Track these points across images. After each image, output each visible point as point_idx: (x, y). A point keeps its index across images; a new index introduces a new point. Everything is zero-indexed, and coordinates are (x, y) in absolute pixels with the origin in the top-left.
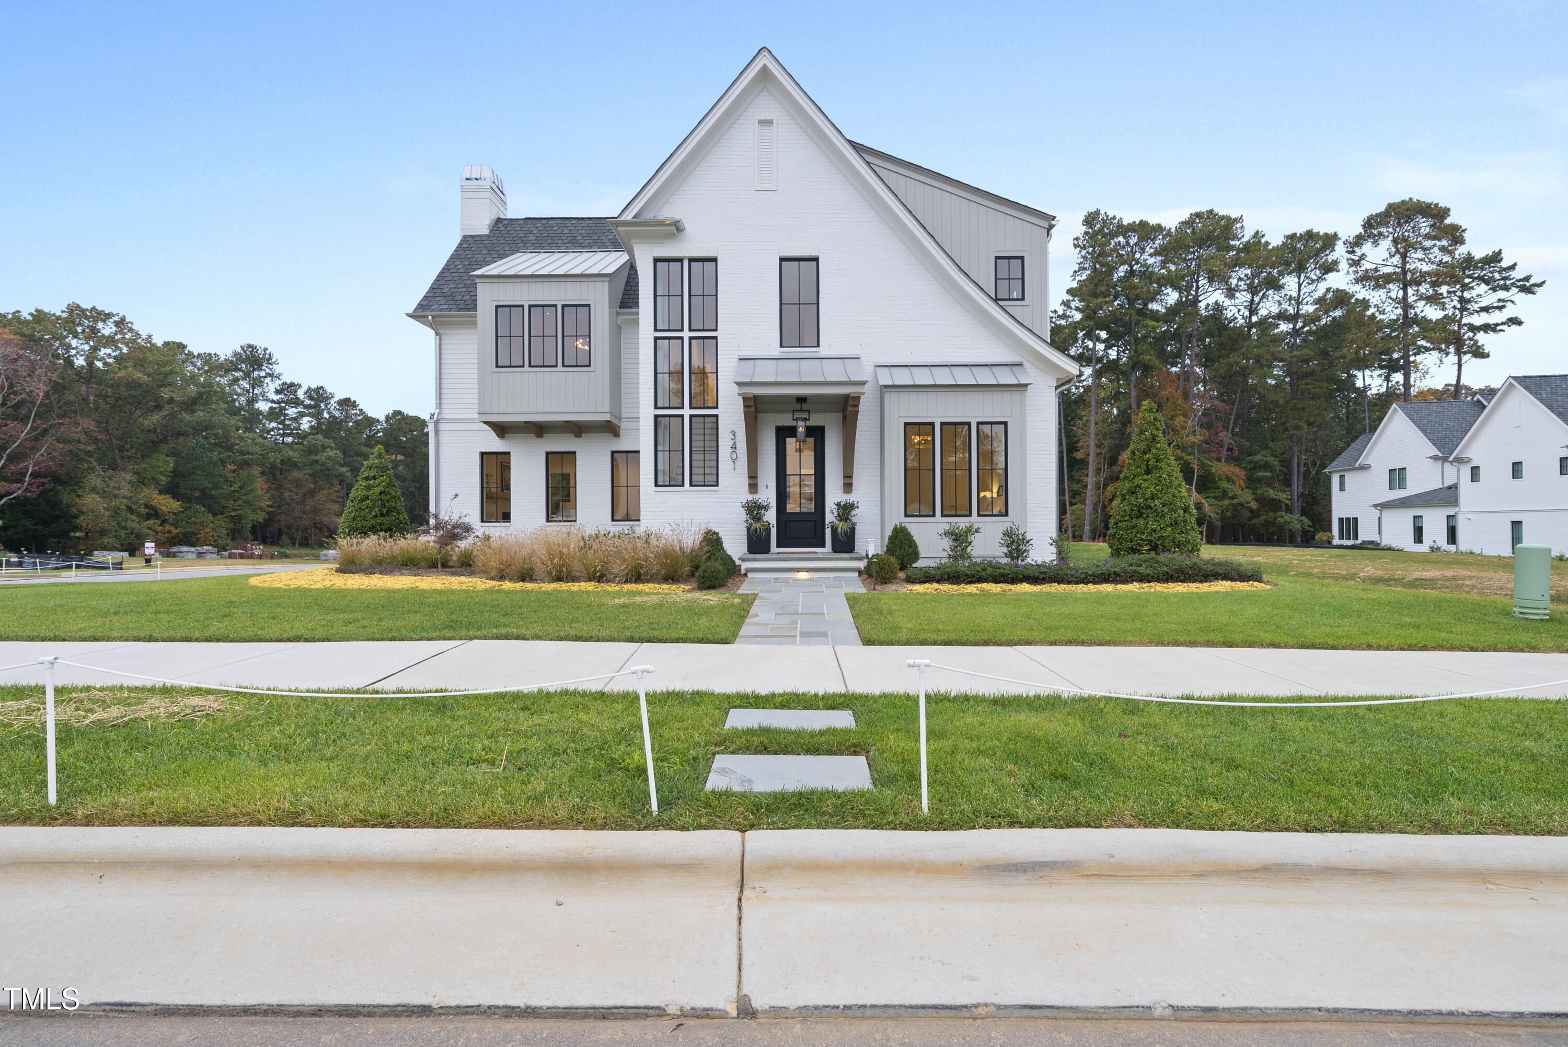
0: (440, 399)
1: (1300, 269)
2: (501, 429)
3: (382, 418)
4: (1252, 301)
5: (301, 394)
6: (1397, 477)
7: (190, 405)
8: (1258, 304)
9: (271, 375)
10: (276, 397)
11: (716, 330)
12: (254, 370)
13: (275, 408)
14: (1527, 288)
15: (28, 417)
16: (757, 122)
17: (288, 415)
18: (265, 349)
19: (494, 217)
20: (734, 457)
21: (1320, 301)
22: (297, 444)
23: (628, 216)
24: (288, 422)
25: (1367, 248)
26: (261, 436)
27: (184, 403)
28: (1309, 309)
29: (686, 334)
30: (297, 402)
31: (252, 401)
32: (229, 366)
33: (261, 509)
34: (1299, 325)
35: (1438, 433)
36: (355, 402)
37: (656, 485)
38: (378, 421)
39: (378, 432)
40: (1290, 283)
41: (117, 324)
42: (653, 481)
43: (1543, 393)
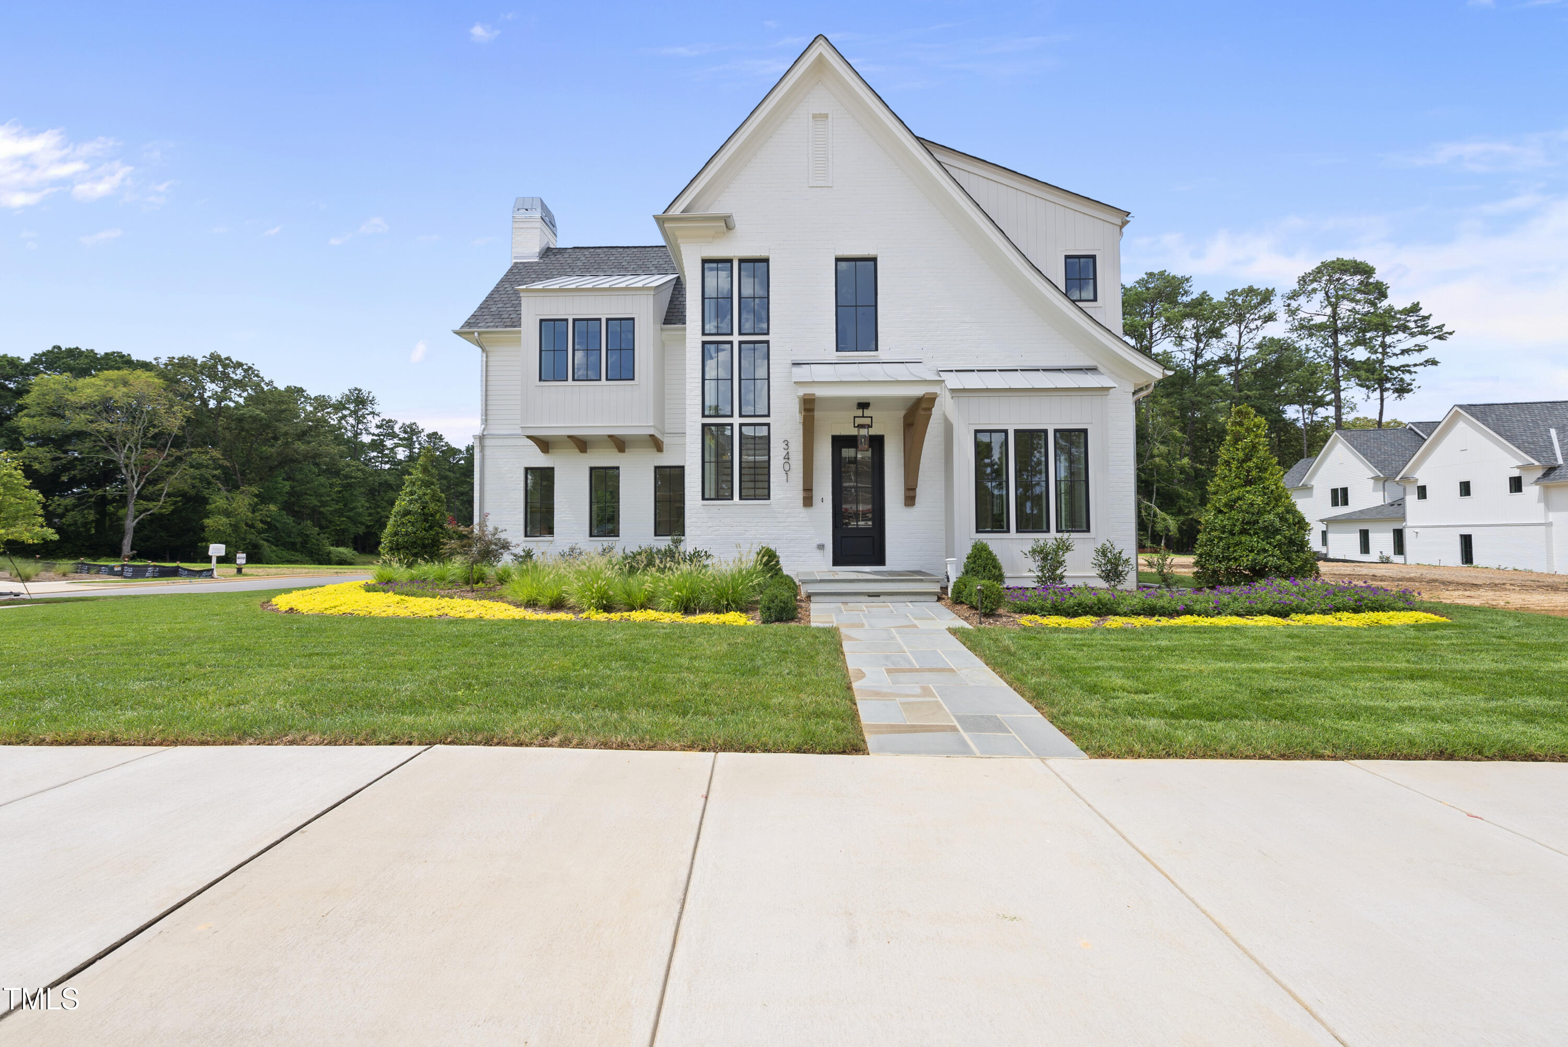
0: (486, 415)
1: (1240, 319)
2: (544, 444)
3: (463, 449)
4: (1198, 348)
5: (397, 429)
6: (1340, 496)
7: (302, 435)
8: (1202, 350)
9: (373, 413)
10: (377, 431)
11: (768, 334)
12: (360, 409)
13: (377, 440)
14: (1441, 335)
15: (165, 447)
16: (811, 116)
17: (386, 446)
18: (369, 393)
19: (544, 245)
20: (787, 468)
21: (1260, 346)
22: (393, 469)
23: (677, 210)
24: (386, 452)
25: (1302, 300)
26: (364, 463)
27: (298, 435)
28: (1248, 353)
29: (736, 338)
30: (393, 435)
31: (356, 435)
32: (339, 407)
33: (362, 524)
34: (1240, 367)
35: (1378, 456)
36: (441, 435)
37: (704, 498)
38: (460, 451)
39: (460, 460)
40: (1231, 332)
41: (245, 371)
42: (700, 494)
43: (1489, 419)
